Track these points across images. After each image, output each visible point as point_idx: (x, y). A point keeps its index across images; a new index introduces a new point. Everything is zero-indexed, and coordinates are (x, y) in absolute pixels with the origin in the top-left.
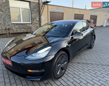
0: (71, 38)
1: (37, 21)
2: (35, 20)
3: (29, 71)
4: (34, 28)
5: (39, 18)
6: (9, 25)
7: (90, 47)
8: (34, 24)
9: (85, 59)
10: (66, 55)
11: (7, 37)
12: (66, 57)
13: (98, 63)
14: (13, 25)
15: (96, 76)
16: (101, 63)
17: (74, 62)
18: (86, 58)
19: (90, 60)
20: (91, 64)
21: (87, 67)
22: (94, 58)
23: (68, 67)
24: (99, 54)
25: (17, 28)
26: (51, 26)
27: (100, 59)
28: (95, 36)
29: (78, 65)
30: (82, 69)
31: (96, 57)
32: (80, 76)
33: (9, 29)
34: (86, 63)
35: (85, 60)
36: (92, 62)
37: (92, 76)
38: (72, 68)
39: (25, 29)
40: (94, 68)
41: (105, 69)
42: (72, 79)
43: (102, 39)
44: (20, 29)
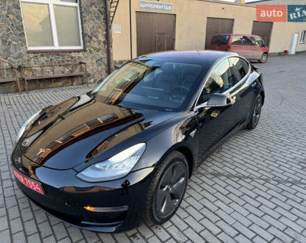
0: (197, 112)
1: (99, 42)
2: (94, 39)
4: (92, 64)
5: (105, 33)
6: (20, 56)
7: (250, 126)
8: (91, 52)
9: (235, 164)
10: (183, 161)
11: (17, 91)
13: (269, 175)
14: (31, 56)
15: (260, 214)
16: (275, 176)
17: (203, 172)
18: (235, 159)
19: (247, 165)
20: (248, 177)
21: (238, 186)
22: (259, 158)
23: (188, 187)
24: (271, 145)
25: (43, 63)
26: (142, 67)
27: (275, 162)
29: (216, 179)
30: (226, 192)
31: (264, 156)
32: (220, 213)
33: (20, 68)
34: (234, 176)
35: (233, 167)
36: (252, 172)
37: (250, 213)
38: (199, 189)
39: (66, 66)
40: (256, 190)
41: (284, 193)
42: (198, 222)
43: (282, 98)
44: (51, 66)
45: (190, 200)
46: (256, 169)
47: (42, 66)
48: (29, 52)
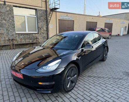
0: (81, 51)
1: (44, 30)
2: (42, 29)
3: (40, 83)
4: (41, 38)
5: (46, 27)
6: (13, 35)
7: (103, 60)
8: (41, 34)
11: (10, 49)
12: (76, 70)
13: (110, 77)
15: (106, 89)
16: (113, 77)
17: (84, 75)
18: (97, 71)
19: (102, 73)
20: (102, 77)
21: (98, 80)
23: (78, 81)
24: (112, 67)
26: (60, 37)
27: (113, 72)
28: (107, 47)
29: (89, 78)
30: (93, 82)
31: (109, 70)
32: (91, 89)
33: (12, 40)
34: (97, 77)
35: (96, 74)
36: (104, 76)
37: (103, 89)
38: (83, 81)
39: (31, 39)
40: (105, 82)
41: (116, 82)
42: (82, 92)
43: (117, 50)
44: (25, 39)
45: (79, 85)
46: (105, 75)
47: (21, 39)
48: (16, 34)
